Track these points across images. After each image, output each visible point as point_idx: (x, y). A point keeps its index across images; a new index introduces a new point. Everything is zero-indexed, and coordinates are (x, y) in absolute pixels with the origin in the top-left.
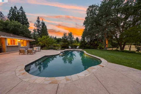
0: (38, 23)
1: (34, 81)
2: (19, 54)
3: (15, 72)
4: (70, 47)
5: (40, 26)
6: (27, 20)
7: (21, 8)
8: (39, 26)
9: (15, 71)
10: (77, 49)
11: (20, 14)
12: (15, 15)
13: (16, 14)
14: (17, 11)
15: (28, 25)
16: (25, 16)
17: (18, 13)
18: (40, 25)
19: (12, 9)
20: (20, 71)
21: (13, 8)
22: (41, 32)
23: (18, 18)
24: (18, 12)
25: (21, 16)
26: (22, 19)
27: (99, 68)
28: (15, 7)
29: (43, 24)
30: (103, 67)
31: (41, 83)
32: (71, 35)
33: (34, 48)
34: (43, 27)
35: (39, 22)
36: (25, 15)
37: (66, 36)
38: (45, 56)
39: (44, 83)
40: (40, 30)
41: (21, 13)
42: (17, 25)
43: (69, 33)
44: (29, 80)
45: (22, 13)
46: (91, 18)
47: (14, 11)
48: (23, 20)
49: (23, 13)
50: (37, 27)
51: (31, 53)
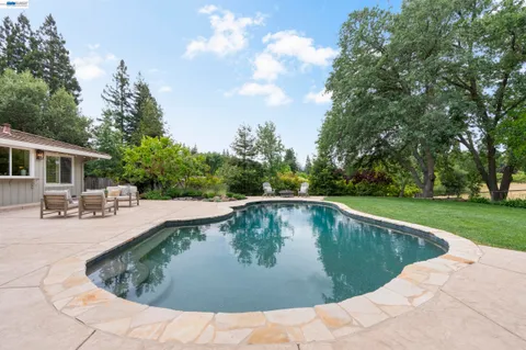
0: (122, 87)
1: (161, 332)
2: (42, 214)
3: (45, 292)
4: (268, 188)
5: (128, 100)
6: (72, 72)
7: (50, 21)
8: (123, 99)
9: (41, 286)
10: (303, 195)
11: (42, 47)
12: (19, 52)
13: (24, 47)
14: (32, 34)
15: (76, 92)
16: (62, 57)
17: (34, 43)
18: (129, 95)
19: (7, 27)
20: (67, 285)
21: (15, 21)
22: (131, 126)
23: (31, 62)
24: (32, 40)
25: (48, 57)
26: (52, 69)
27: (455, 268)
28: (23, 20)
29: (143, 89)
30: (471, 263)
31: (200, 342)
32: (272, 136)
33: (110, 189)
34: (140, 102)
35: (123, 81)
36: (64, 51)
37: (248, 138)
38: (168, 225)
39: (216, 341)
40: (128, 118)
41: (47, 42)
42: (28, 89)
43: (264, 126)
44: (130, 330)
45: (51, 43)
46: (360, 61)
47: (15, 33)
48: (54, 75)
49: (56, 43)
50: (117, 103)
51: (98, 214)
